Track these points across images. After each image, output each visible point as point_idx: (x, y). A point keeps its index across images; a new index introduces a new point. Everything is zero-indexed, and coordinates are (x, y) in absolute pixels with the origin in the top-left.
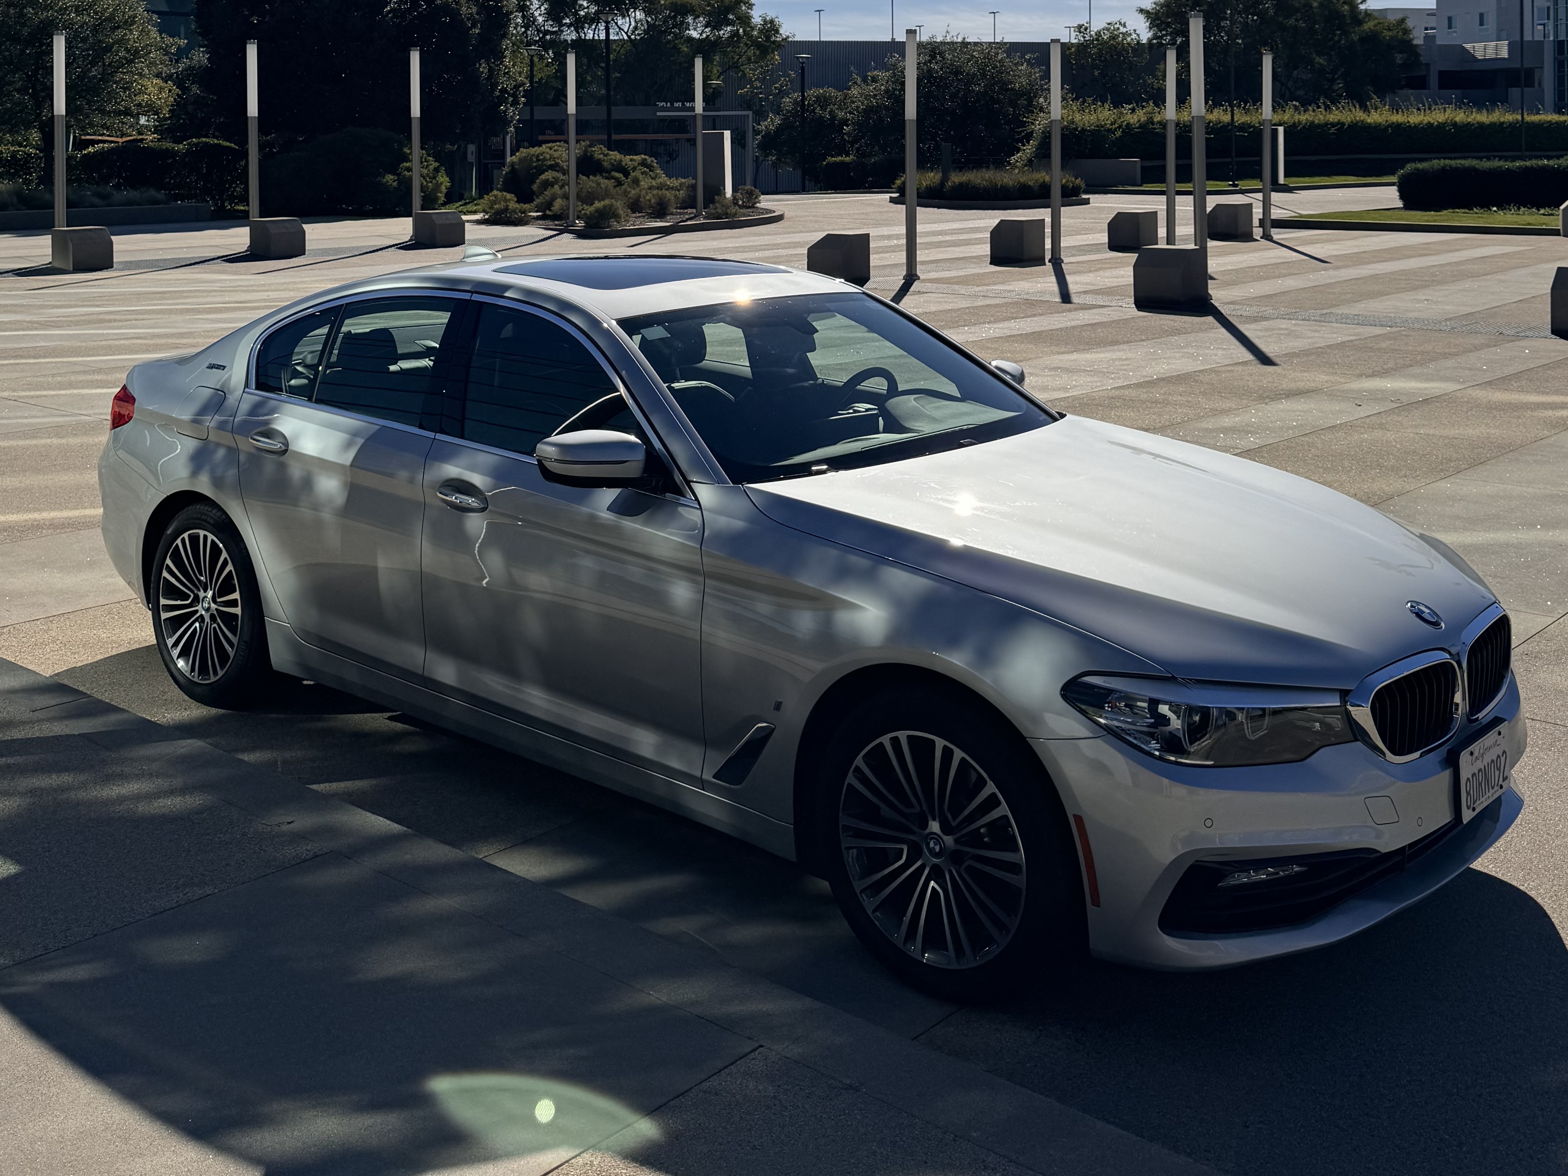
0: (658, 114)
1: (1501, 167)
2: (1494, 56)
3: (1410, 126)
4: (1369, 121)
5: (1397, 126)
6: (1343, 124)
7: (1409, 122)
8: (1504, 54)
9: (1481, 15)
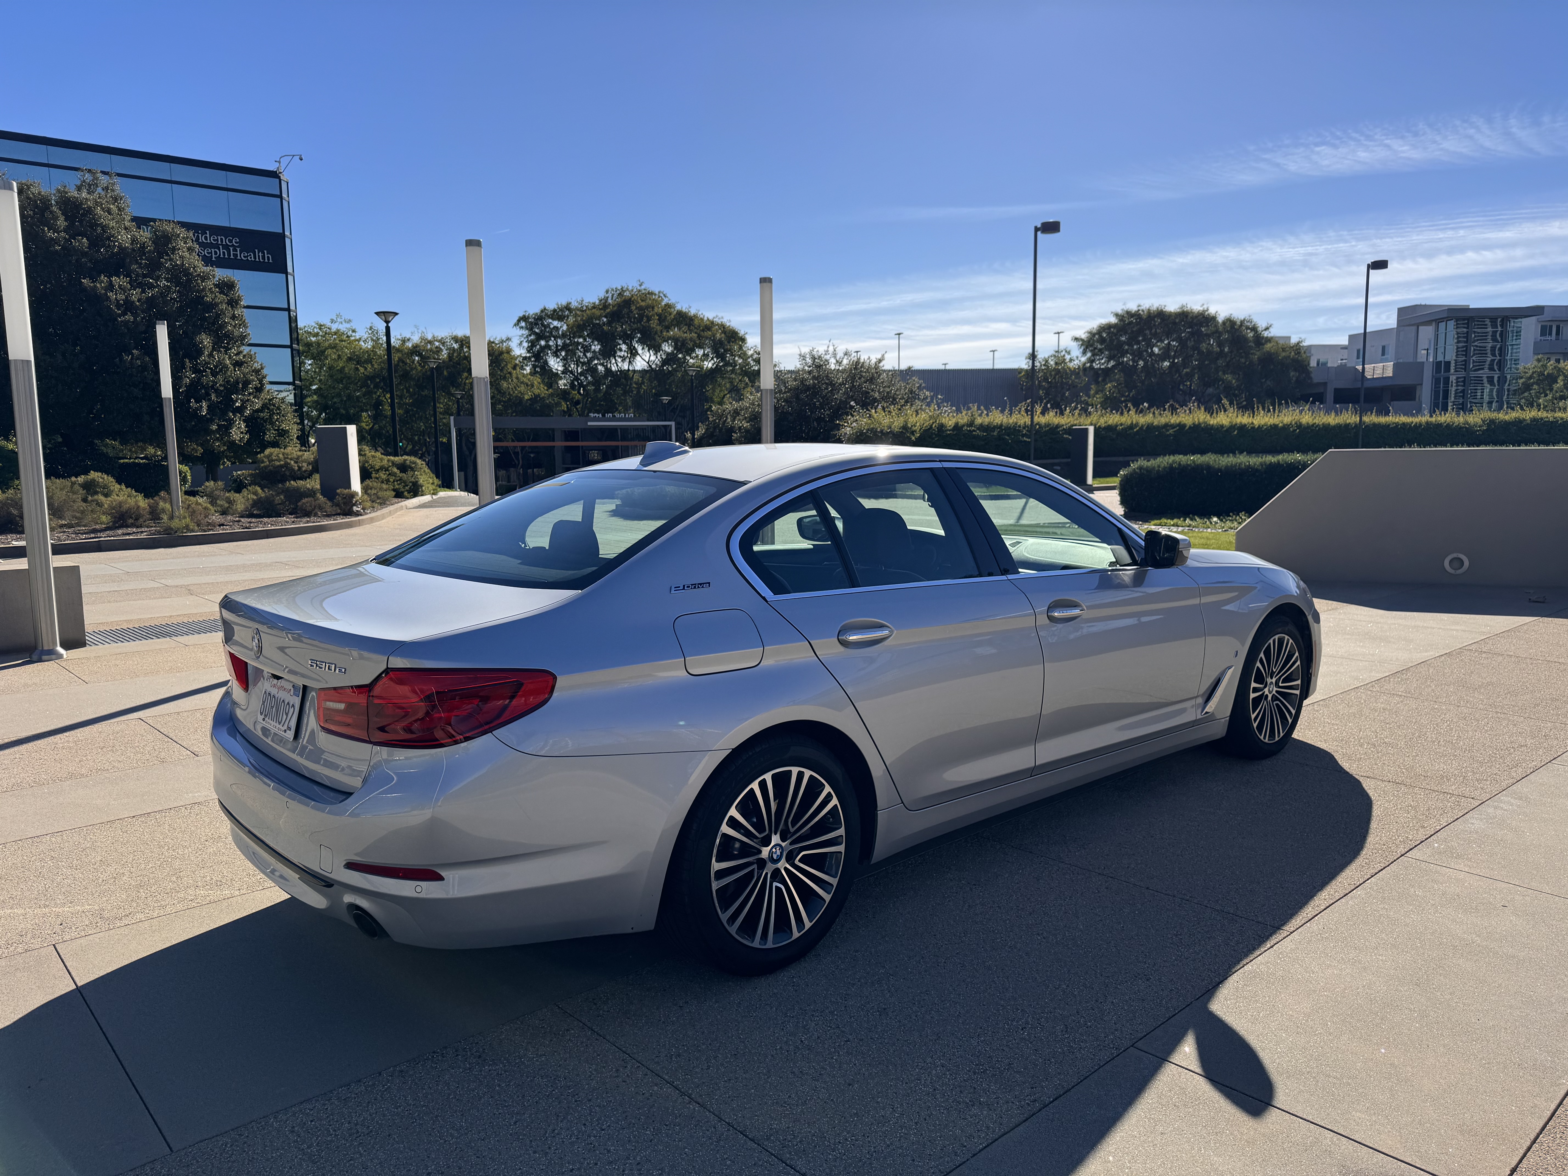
0: (589, 424)
2: (1380, 376)
3: (1253, 428)
4: (1211, 423)
5: (1242, 428)
6: (1184, 425)
7: (1252, 423)
8: (1389, 373)
9: (1384, 348)
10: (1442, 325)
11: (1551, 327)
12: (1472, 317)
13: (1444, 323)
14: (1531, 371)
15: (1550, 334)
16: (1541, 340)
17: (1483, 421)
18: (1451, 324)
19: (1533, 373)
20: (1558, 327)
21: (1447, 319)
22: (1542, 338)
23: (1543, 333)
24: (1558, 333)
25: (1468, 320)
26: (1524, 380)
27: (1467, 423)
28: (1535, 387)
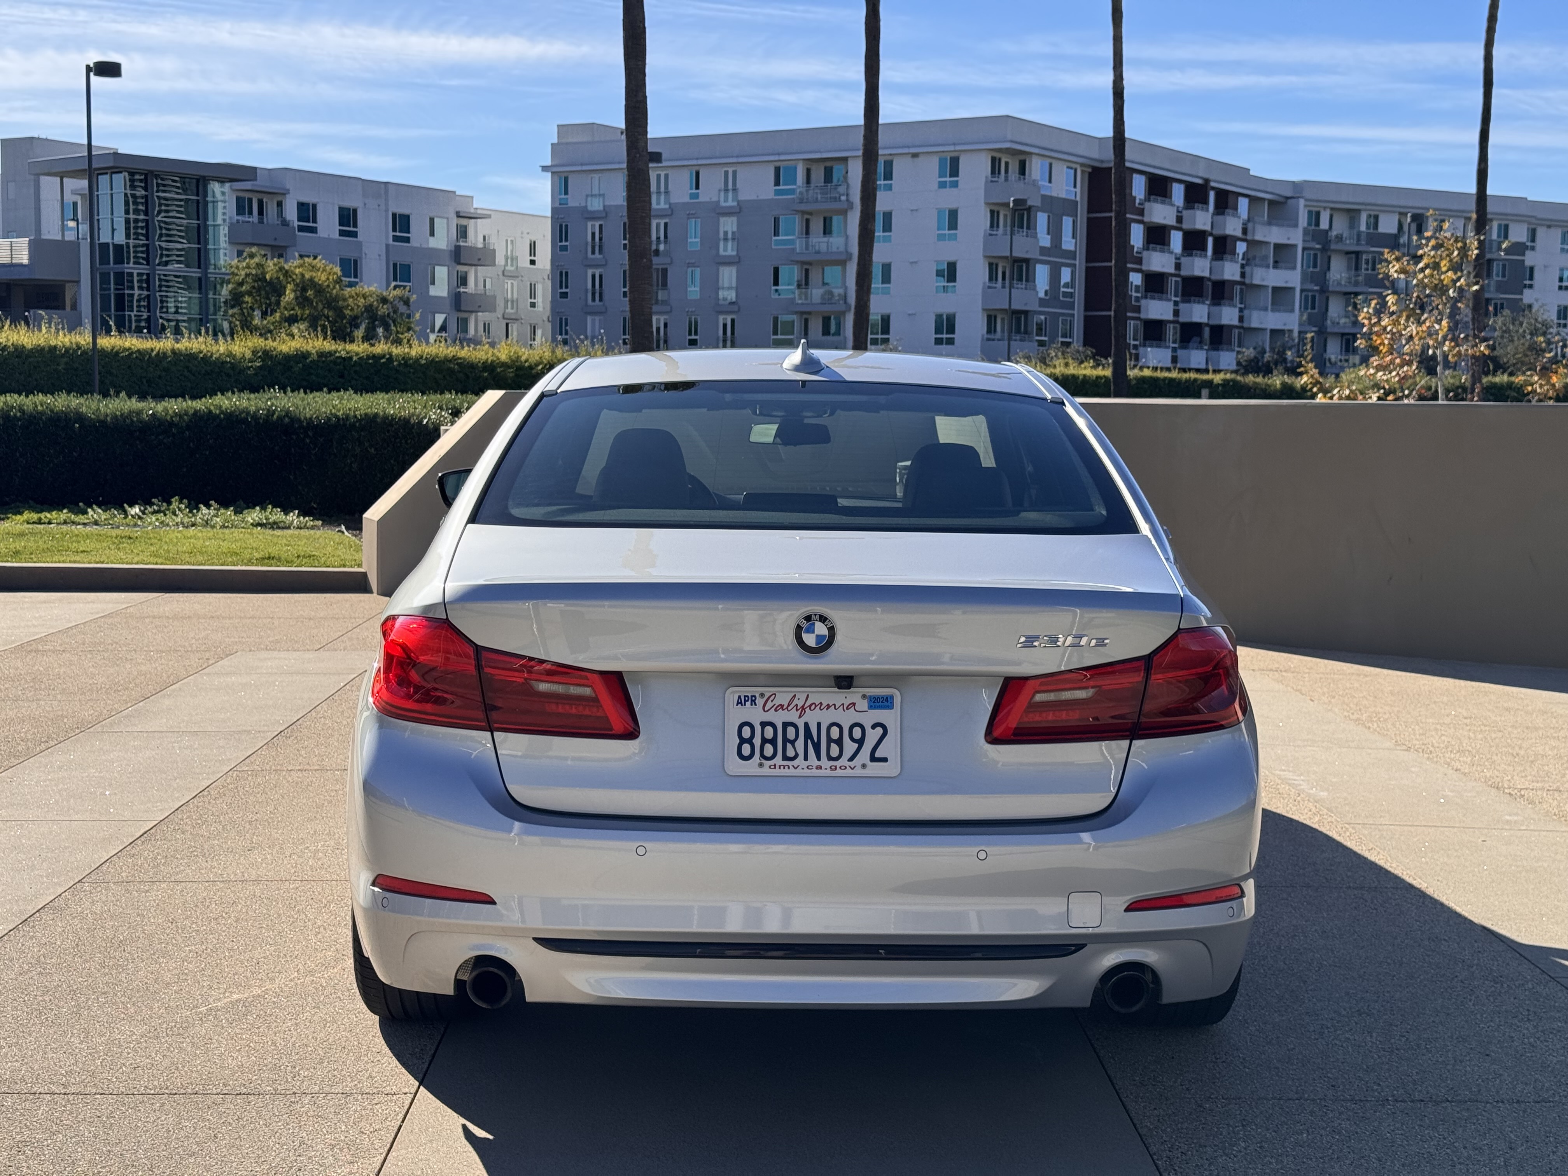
1: (139, 413)
8: (23, 258)
10: (104, 180)
11: (250, 200)
12: (152, 172)
13: (108, 176)
14: (243, 273)
15: (251, 213)
16: (238, 221)
17: (254, 352)
18: (120, 179)
19: (247, 275)
20: (261, 203)
21: (115, 170)
22: (240, 218)
23: (240, 210)
24: (261, 212)
25: (146, 175)
26: (230, 286)
27: (230, 354)
28: (247, 299)
